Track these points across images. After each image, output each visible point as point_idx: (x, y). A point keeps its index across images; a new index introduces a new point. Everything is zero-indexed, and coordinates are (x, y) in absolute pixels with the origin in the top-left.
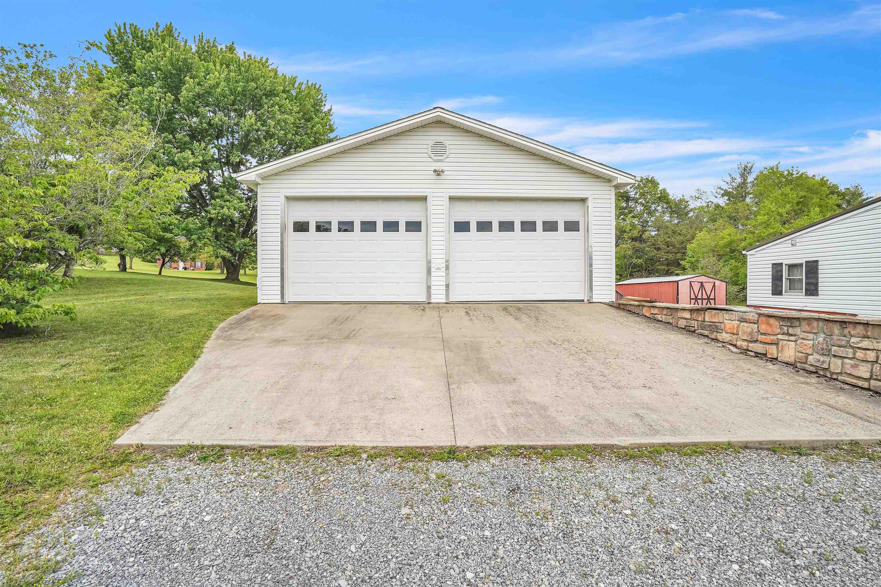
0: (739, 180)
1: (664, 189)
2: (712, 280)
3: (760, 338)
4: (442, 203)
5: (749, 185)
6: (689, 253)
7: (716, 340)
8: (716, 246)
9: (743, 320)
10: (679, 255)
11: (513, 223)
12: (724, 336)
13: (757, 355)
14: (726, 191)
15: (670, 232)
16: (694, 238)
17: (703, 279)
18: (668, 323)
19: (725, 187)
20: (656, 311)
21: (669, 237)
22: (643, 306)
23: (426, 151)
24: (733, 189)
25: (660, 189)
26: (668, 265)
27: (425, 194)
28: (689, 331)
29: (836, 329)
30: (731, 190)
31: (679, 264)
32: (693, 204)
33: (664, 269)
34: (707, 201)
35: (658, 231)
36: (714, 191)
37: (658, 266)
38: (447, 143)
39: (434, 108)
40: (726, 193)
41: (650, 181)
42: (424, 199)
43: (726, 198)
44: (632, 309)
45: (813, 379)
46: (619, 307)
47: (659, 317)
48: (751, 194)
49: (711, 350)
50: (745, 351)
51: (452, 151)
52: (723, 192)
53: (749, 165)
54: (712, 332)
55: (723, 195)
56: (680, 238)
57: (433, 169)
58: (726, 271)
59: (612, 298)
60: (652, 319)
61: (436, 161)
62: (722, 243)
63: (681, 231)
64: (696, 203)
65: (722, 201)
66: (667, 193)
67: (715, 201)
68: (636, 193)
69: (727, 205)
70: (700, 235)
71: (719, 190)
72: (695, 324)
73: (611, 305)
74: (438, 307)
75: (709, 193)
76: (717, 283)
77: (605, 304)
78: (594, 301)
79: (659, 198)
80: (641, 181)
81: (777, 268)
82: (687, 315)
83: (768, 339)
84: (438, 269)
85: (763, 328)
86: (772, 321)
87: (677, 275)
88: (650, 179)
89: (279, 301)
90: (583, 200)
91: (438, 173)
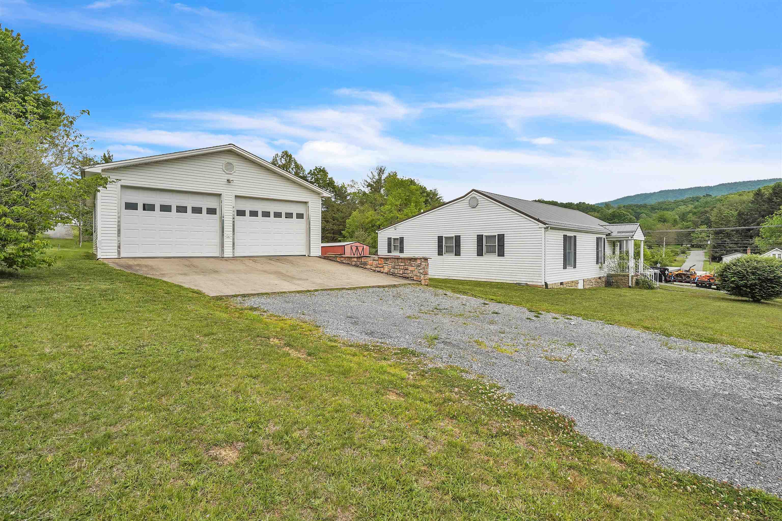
0: (377, 177)
1: (331, 178)
2: (362, 245)
3: (379, 266)
4: (230, 199)
5: (383, 181)
6: (348, 225)
7: (366, 268)
8: (363, 223)
9: (374, 260)
10: (341, 227)
11: (269, 212)
12: (368, 267)
13: (378, 271)
14: (369, 183)
15: (335, 210)
16: (350, 215)
17: (358, 244)
18: (348, 264)
19: (369, 181)
20: (343, 259)
21: (334, 214)
22: (337, 257)
23: (221, 167)
24: (373, 182)
25: (329, 177)
26: (333, 233)
27: (220, 193)
28: (356, 266)
29: (396, 260)
30: (372, 183)
31: (341, 233)
32: (350, 190)
33: (331, 237)
34: (359, 189)
35: (327, 208)
36: (363, 183)
37: (327, 234)
38: (234, 164)
39: (229, 144)
40: (369, 185)
41: (322, 171)
42: (220, 195)
43: (370, 188)
44: (331, 258)
45: (391, 276)
46: (325, 258)
47: (344, 261)
48: (384, 187)
49: (364, 271)
50: (374, 271)
51: (237, 169)
52: (367, 184)
53: (383, 168)
54: (364, 265)
55: (368, 186)
56: (342, 215)
57: (226, 178)
58: (369, 240)
59: (320, 254)
60: (342, 263)
61: (227, 174)
62: (367, 221)
63: (342, 209)
64: (351, 190)
65: (367, 190)
66: (334, 181)
67: (363, 189)
68: (312, 178)
69: (370, 193)
70: (354, 213)
71: (365, 183)
72: (358, 263)
73: (319, 257)
74: (228, 259)
75: (359, 184)
76: (365, 246)
77: (316, 257)
78: (311, 255)
79: (328, 184)
80: (316, 170)
81: (389, 239)
82: (355, 260)
83: (381, 266)
84: (228, 237)
85: (380, 262)
86: (382, 259)
87: (340, 241)
88: (322, 169)
89: (116, 257)
90: (306, 203)
91: (228, 181)
